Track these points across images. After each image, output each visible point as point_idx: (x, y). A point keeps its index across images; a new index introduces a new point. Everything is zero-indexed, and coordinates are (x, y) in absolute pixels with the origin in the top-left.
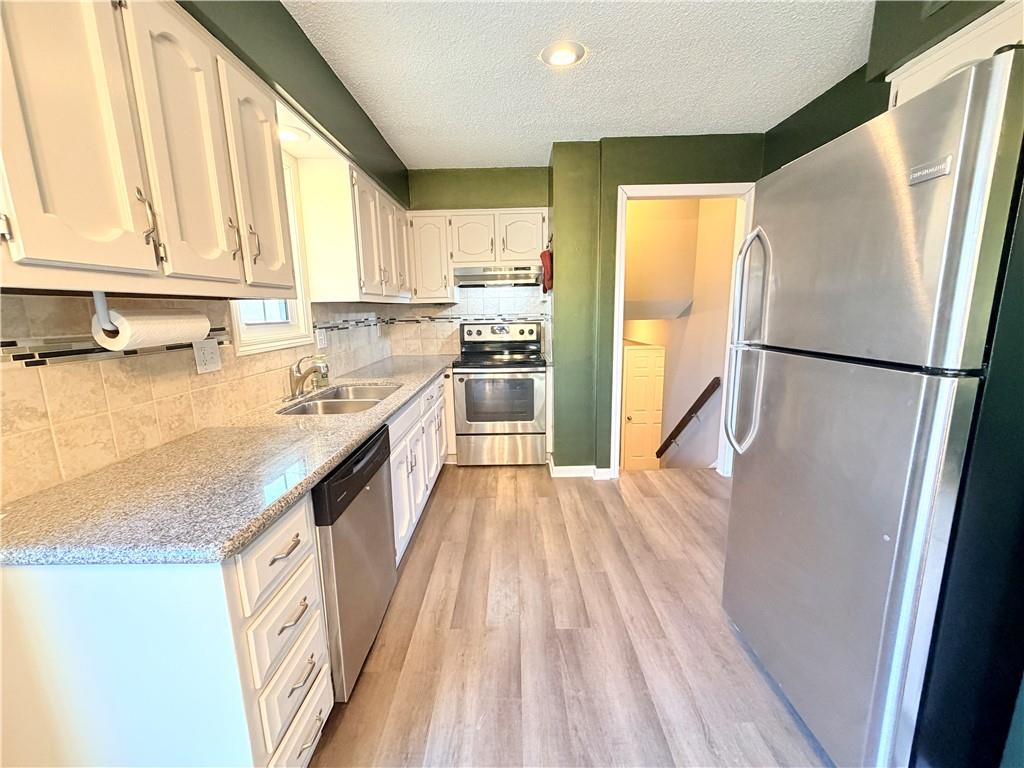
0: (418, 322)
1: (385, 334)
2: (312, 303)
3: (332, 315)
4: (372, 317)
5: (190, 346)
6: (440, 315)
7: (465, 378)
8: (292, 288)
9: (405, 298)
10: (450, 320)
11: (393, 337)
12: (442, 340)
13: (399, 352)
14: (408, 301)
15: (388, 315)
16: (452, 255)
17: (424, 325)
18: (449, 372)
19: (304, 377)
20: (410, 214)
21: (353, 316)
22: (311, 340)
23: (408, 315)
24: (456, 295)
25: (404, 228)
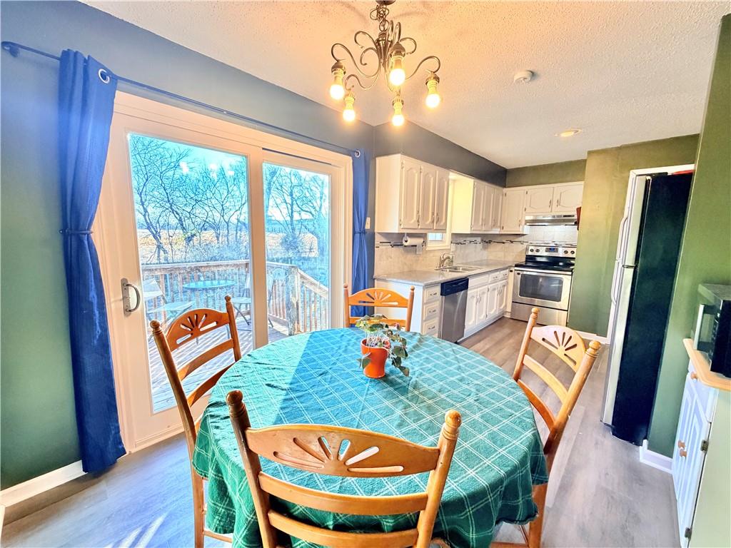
0: (503, 243)
1: (485, 248)
2: (453, 234)
3: (458, 238)
4: (479, 239)
5: (416, 246)
6: (517, 240)
7: (521, 273)
8: (445, 230)
9: (496, 231)
10: (522, 243)
11: (489, 250)
12: (516, 253)
13: (491, 257)
14: (498, 233)
15: (488, 240)
16: (525, 209)
17: (507, 245)
18: (513, 269)
19: (445, 260)
20: (505, 190)
21: (469, 239)
22: (449, 248)
23: (499, 239)
24: (526, 229)
25: (501, 197)
